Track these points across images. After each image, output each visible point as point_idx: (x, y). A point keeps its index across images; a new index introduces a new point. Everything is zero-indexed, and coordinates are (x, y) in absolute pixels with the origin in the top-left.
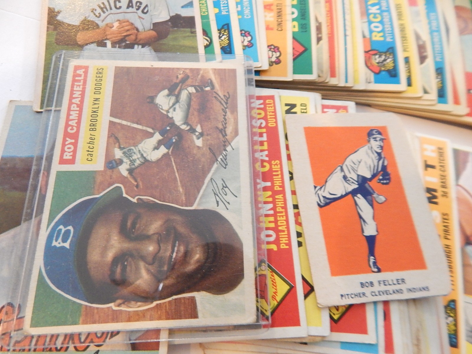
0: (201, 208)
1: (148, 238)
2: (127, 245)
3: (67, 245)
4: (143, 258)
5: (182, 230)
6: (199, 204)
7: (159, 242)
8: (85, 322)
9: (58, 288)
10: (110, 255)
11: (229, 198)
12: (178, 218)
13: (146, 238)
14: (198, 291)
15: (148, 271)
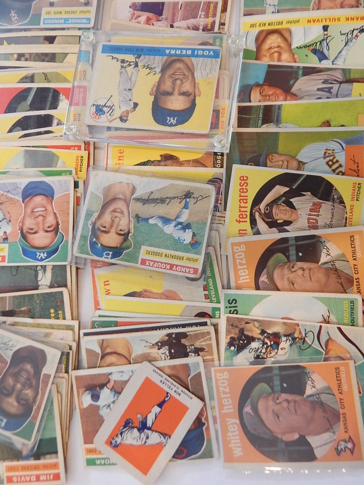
0: (10, 358)
1: (14, 386)
2: (14, 395)
3: (5, 420)
4: (21, 390)
5: (16, 370)
6: (8, 358)
7: (18, 382)
8: (36, 420)
9: (20, 428)
10: (15, 404)
11: (11, 343)
12: (11, 370)
13: (14, 388)
14: (41, 371)
15: (27, 389)
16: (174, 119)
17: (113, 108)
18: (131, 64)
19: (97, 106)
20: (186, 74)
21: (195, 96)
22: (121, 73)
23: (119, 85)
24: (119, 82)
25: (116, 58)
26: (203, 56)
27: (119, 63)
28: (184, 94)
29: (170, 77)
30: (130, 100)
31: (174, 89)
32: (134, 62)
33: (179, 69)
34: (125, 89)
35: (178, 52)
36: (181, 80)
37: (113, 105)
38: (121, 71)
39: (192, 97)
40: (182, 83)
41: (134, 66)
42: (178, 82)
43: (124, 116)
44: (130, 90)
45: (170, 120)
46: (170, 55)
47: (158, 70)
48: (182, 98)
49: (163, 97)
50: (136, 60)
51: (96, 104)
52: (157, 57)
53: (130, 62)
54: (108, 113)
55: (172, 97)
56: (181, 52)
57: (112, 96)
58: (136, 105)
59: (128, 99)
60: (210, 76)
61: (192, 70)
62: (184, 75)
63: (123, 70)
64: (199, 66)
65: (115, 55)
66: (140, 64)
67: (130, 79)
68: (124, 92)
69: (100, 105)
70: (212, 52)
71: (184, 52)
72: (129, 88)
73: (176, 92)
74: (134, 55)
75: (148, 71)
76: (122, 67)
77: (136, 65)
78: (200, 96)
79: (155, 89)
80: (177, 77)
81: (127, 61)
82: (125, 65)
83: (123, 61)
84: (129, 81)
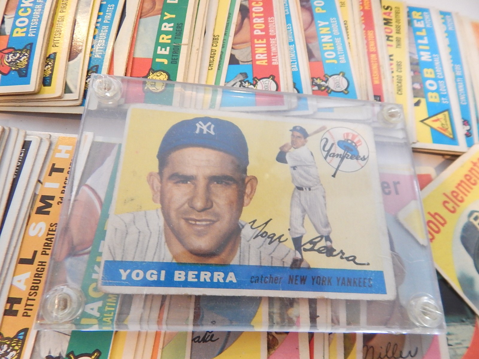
16: (201, 130)
17: (325, 153)
18: (308, 246)
19: (356, 156)
20: (183, 223)
21: (161, 173)
22: (327, 225)
23: (324, 197)
24: (325, 204)
25: (347, 259)
26: (146, 266)
27: (337, 246)
28: (185, 179)
29: (218, 217)
30: (294, 168)
31: (208, 189)
32: (305, 250)
33: (200, 234)
34: (310, 189)
35: (205, 276)
36: (193, 208)
37: (325, 158)
38: (328, 229)
39: (167, 172)
40: (191, 201)
41: (304, 241)
42: (199, 204)
43: (299, 137)
44: (300, 188)
45: (209, 128)
46: (225, 267)
47: (247, 232)
48: (190, 171)
49: (228, 173)
50: (301, 254)
51: (360, 161)
52: (254, 262)
53: (312, 249)
54: (333, 145)
55: (209, 172)
56: (198, 276)
57: (334, 176)
58: (281, 158)
59: (299, 170)
60: (128, 218)
61: (169, 231)
62: (187, 220)
63: (324, 231)
64: (154, 240)
65: (350, 266)
66: (290, 244)
67: (304, 211)
68: (310, 184)
69: (351, 158)
70: (124, 278)
71: (191, 276)
72: (301, 191)
73: (202, 183)
74: (309, 268)
75: (269, 229)
76: (328, 239)
77: (297, 242)
78: (151, 175)
79: (248, 190)
80: (203, 216)
81: (319, 251)
82: (323, 243)
83: (329, 252)
84: (306, 208)
